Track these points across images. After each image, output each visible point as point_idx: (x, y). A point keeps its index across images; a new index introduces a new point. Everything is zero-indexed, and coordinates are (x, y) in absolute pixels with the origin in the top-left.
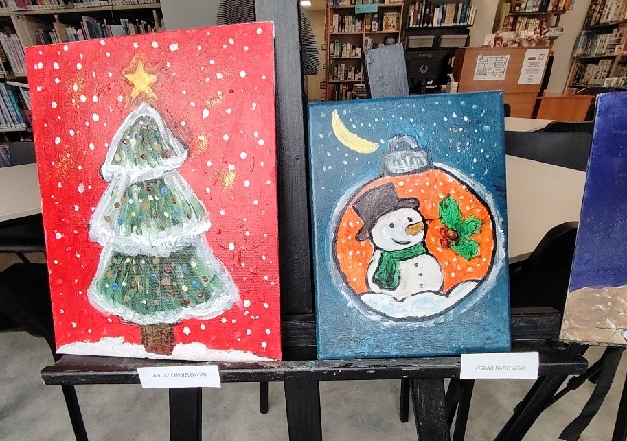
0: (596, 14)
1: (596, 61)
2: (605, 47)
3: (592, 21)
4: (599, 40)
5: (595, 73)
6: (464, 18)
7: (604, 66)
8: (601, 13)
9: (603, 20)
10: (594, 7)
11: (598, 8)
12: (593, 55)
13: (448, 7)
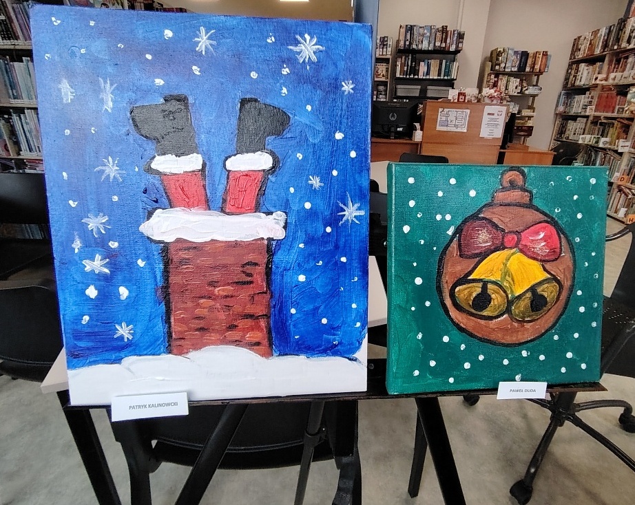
0: (572, 77)
1: (574, 118)
2: (581, 106)
3: (569, 83)
4: (576, 100)
5: (573, 130)
6: (448, 73)
7: (580, 124)
8: (575, 76)
9: (577, 83)
10: (570, 71)
11: (573, 72)
12: (572, 113)
13: (432, 62)
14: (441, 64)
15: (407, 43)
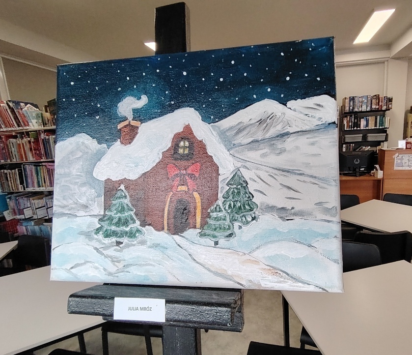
6: (382, 123)
13: (370, 118)
14: (376, 119)
15: (351, 108)
